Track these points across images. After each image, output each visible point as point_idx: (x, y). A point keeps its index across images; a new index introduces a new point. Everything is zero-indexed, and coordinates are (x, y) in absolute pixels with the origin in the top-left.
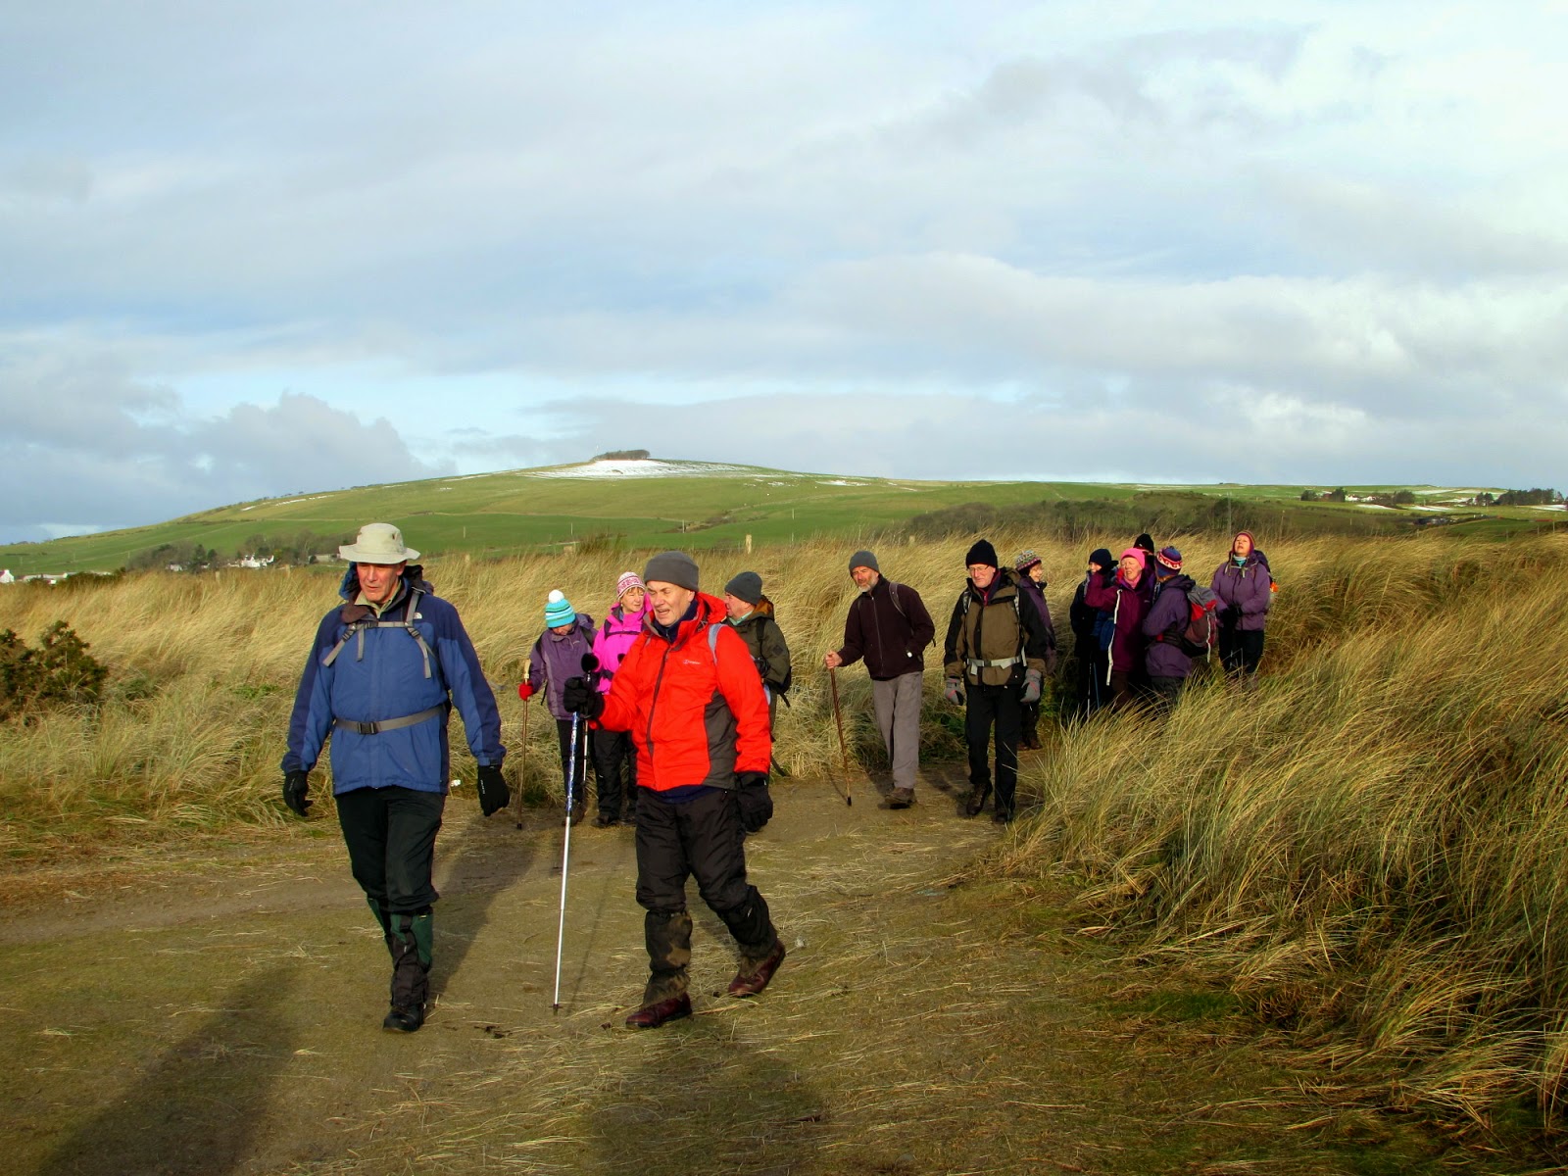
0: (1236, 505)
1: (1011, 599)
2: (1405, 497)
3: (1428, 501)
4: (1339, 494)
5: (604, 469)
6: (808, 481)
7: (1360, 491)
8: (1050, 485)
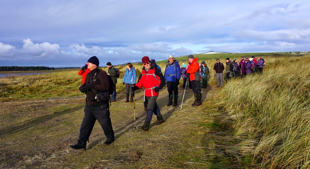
0: (278, 54)
1: (229, 65)
2: (299, 53)
3: (302, 53)
4: (291, 53)
5: (209, 53)
6: (230, 53)
7: (293, 52)
8: (256, 53)
